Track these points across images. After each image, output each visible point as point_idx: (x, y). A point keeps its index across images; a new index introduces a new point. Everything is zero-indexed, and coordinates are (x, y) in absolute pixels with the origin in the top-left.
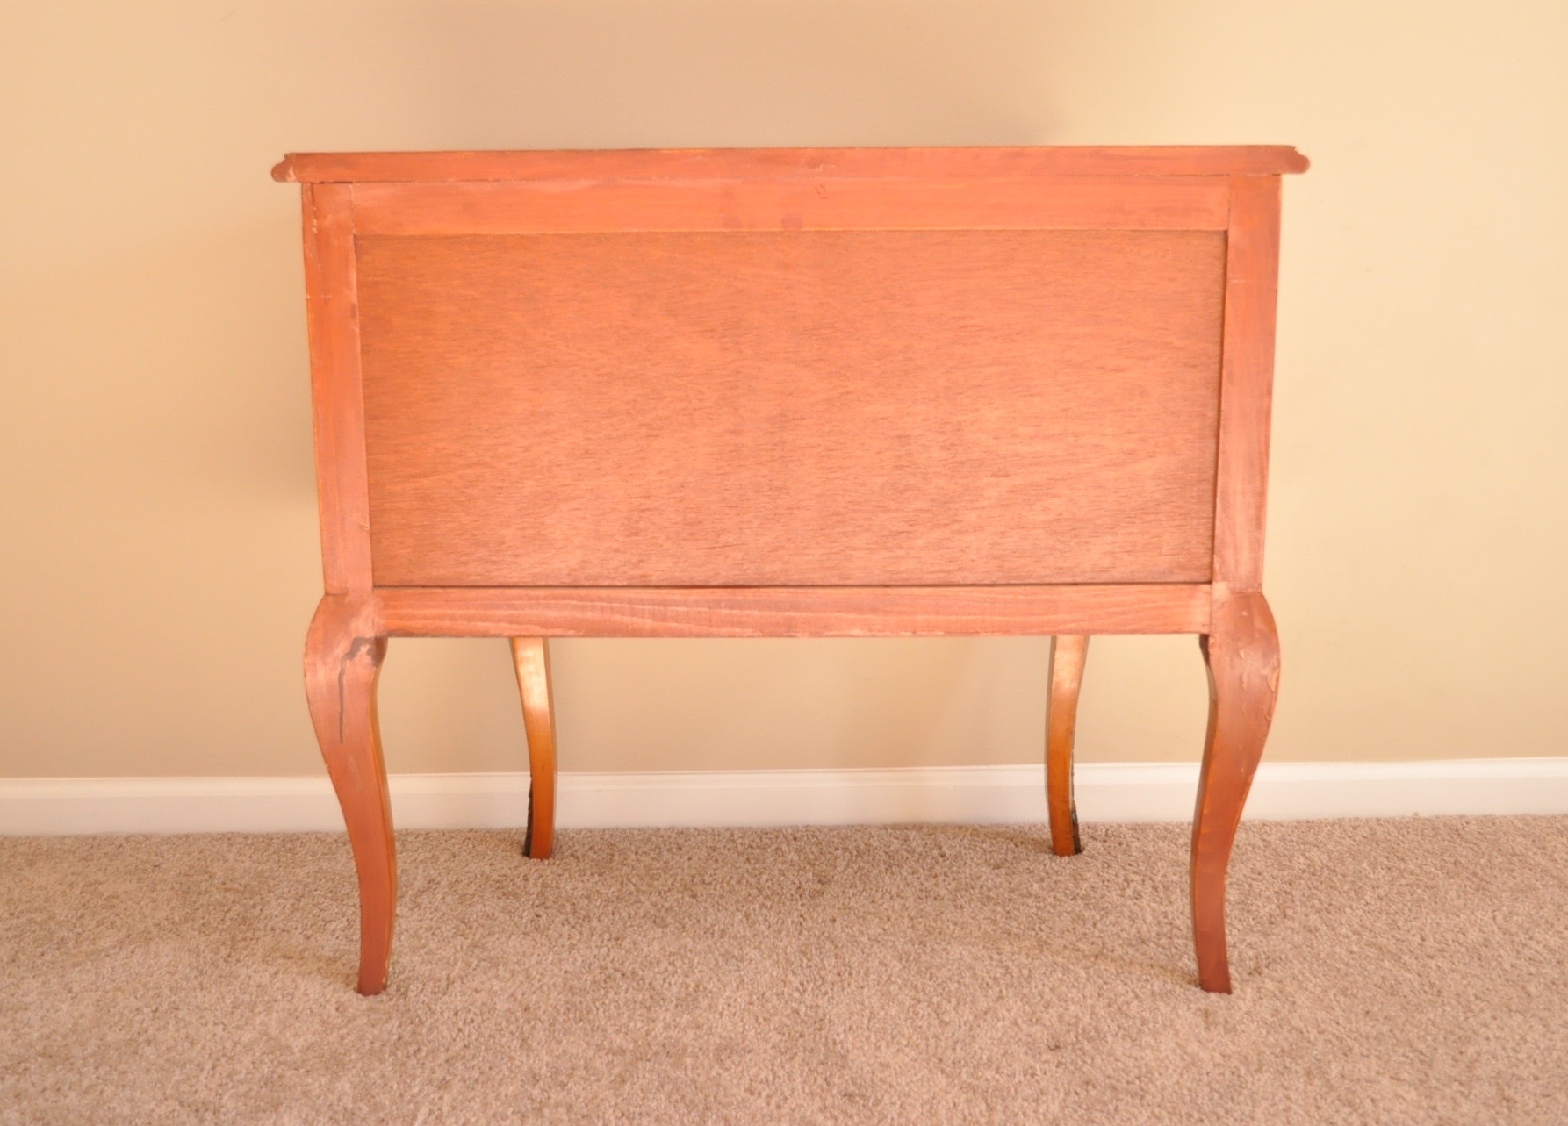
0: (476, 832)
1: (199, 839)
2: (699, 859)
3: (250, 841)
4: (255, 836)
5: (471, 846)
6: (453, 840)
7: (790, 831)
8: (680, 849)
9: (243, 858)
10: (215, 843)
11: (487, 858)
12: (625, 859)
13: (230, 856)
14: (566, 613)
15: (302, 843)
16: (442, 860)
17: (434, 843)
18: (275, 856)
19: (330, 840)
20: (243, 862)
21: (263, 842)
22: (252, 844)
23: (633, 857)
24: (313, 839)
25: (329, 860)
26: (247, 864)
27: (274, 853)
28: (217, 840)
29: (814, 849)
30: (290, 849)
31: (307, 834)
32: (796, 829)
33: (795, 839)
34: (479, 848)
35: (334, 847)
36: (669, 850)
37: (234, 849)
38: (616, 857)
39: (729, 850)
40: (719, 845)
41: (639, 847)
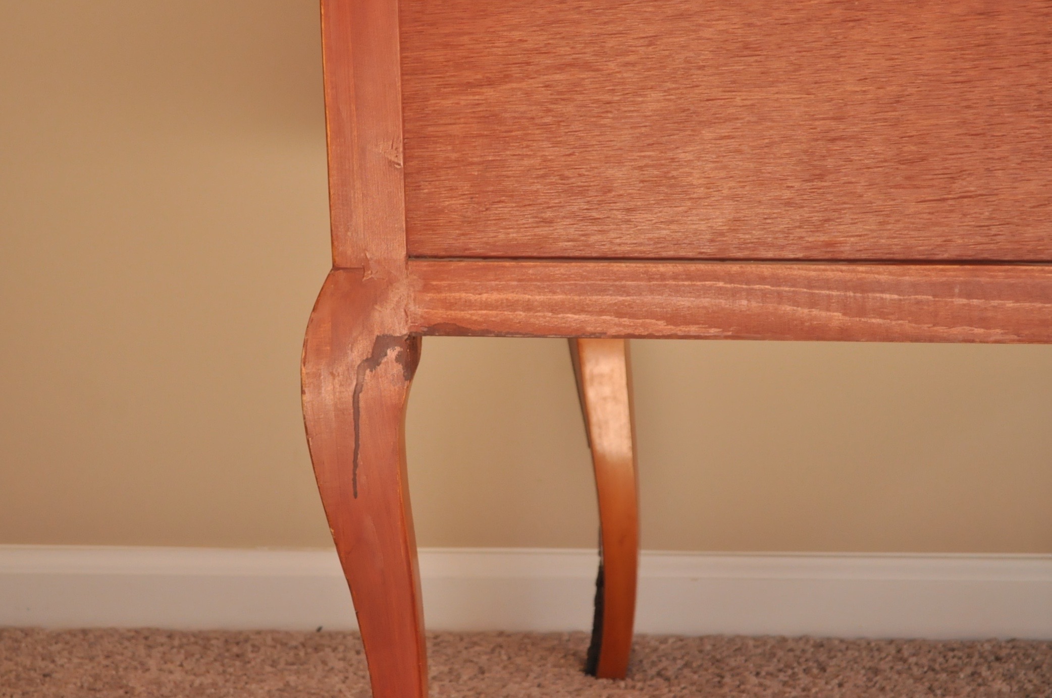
0: (509, 636)
1: (102, 637)
2: (856, 686)
3: (176, 642)
4: (184, 634)
5: (505, 657)
6: (477, 648)
7: (987, 647)
8: (823, 669)
9: (169, 666)
10: (126, 643)
11: (532, 675)
12: (742, 683)
13: (152, 663)
14: (706, 302)
15: (253, 646)
16: (465, 677)
17: (450, 651)
18: (217, 664)
19: (294, 643)
20: (171, 672)
21: (196, 643)
22: (181, 646)
23: (754, 680)
24: (269, 641)
25: (297, 672)
26: (178, 676)
27: (215, 660)
28: (129, 639)
29: (1031, 675)
30: (238, 656)
31: (259, 633)
32: (997, 644)
33: (998, 659)
34: (519, 660)
35: (302, 654)
36: (807, 671)
37: (157, 653)
38: (727, 679)
39: (899, 673)
40: (883, 666)
41: (761, 666)
